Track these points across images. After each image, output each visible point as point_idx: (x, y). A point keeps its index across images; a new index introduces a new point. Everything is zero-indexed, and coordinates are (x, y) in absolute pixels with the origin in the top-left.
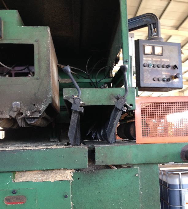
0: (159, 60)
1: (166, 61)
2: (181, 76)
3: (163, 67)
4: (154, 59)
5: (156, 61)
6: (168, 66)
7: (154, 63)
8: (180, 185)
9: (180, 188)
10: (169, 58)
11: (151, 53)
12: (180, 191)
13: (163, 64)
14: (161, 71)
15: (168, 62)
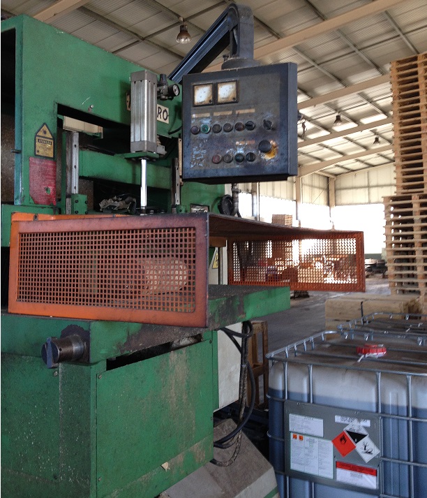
0: (229, 113)
1: (247, 114)
3: (238, 128)
4: (216, 114)
5: (222, 118)
6: (249, 126)
7: (216, 122)
10: (255, 104)
11: (210, 101)
13: (239, 121)
14: (234, 138)
15: (250, 115)
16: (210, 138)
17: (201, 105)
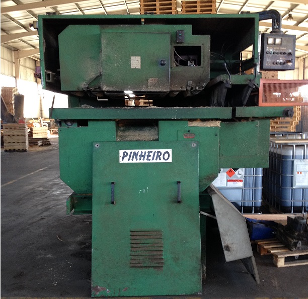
0: (278, 48)
1: (283, 49)
2: (293, 61)
3: (281, 53)
4: (275, 48)
5: (276, 50)
6: (284, 53)
7: (275, 51)
8: (293, 156)
9: (293, 158)
10: (286, 46)
11: (273, 43)
12: (293, 162)
13: (281, 51)
14: (279, 56)
15: (285, 50)
16: (272, 56)
17: (270, 44)
